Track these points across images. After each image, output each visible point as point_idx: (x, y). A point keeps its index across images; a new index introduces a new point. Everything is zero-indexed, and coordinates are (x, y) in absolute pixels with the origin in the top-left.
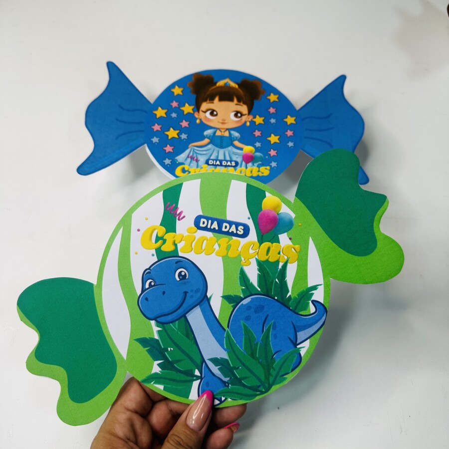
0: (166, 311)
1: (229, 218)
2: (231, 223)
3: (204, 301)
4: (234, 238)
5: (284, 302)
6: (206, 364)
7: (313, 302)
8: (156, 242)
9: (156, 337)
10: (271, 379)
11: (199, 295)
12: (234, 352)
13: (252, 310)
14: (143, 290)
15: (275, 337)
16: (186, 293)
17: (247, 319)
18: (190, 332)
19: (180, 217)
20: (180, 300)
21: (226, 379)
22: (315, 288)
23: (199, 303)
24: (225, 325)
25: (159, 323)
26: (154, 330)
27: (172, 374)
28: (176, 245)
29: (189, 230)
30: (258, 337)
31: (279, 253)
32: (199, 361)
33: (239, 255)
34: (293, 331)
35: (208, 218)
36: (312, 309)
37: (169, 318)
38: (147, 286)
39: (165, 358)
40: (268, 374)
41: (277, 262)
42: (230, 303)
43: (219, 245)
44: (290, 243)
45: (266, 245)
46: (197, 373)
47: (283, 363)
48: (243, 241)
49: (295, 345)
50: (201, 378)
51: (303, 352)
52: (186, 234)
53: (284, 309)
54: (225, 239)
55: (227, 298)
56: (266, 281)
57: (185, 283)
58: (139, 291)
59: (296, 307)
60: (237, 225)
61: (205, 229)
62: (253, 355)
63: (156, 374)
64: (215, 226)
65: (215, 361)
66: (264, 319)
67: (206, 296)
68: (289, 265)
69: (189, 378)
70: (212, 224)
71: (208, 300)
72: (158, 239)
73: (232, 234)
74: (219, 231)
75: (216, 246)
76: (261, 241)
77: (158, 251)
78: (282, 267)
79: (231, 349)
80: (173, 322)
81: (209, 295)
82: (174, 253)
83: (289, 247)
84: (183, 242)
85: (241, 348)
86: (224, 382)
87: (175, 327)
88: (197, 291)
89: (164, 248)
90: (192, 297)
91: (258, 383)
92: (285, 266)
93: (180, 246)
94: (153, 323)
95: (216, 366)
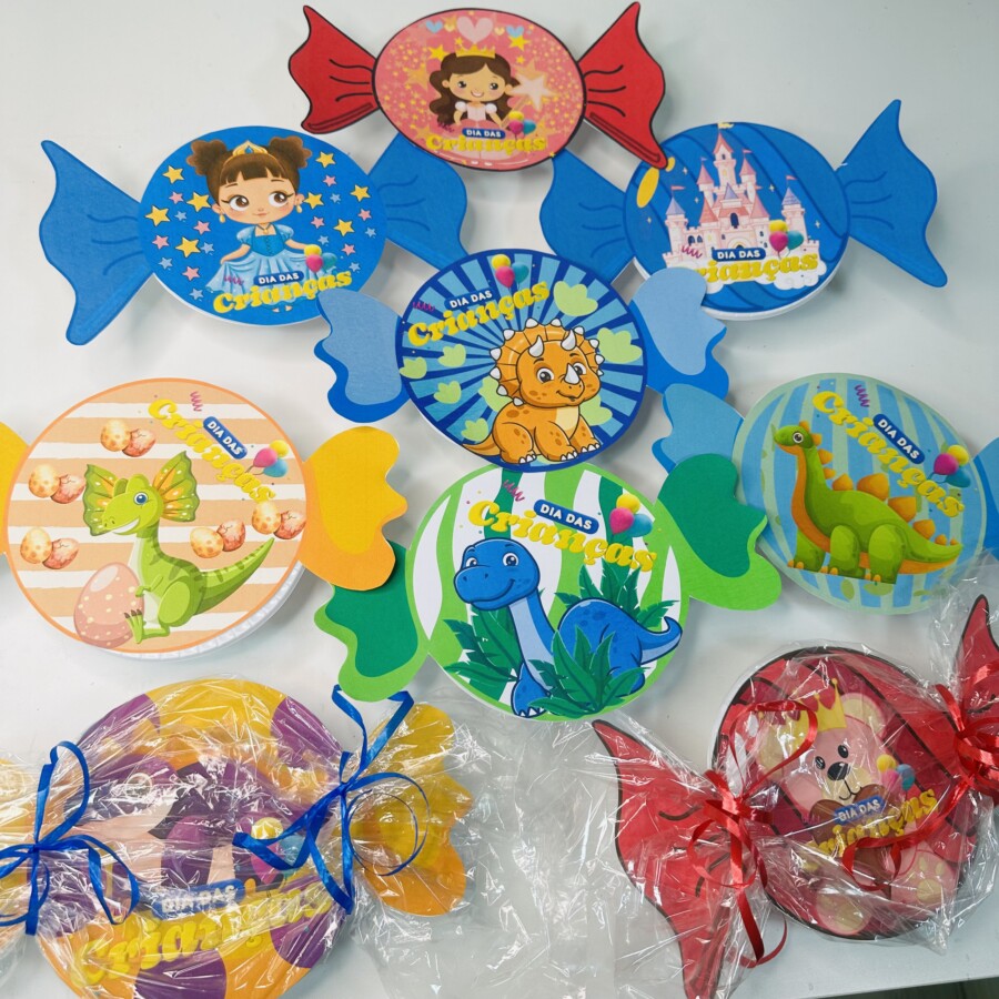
0: (486, 596)
1: (575, 509)
2: (577, 516)
3: (533, 594)
4: (579, 532)
5: (631, 614)
6: (526, 666)
7: (666, 618)
8: (486, 519)
9: (470, 622)
10: (605, 698)
11: (528, 586)
12: (562, 658)
13: (590, 615)
14: (462, 569)
15: (615, 650)
16: (512, 581)
17: (583, 624)
18: (511, 626)
19: (519, 497)
20: (504, 587)
21: (548, 688)
22: (670, 603)
23: (527, 595)
24: (555, 626)
25: (475, 608)
26: (468, 615)
27: (482, 667)
28: (509, 527)
29: (526, 514)
30: (594, 647)
31: (631, 558)
32: (518, 662)
33: (583, 552)
34: (638, 648)
35: (551, 505)
36: (664, 626)
37: (489, 605)
38: (468, 564)
39: (477, 648)
40: (601, 692)
41: (628, 567)
42: (565, 602)
43: (560, 537)
44: (645, 549)
45: (616, 546)
46: (513, 673)
47: (622, 682)
48: (589, 537)
49: (639, 664)
50: (517, 680)
51: (647, 674)
52: (522, 517)
53: (629, 620)
54: (567, 531)
55: (562, 596)
56: (611, 587)
57: (512, 570)
58: (457, 568)
59: (644, 622)
60: (585, 518)
61: (547, 516)
62: (585, 666)
63: (463, 663)
64: (558, 514)
65: (537, 664)
66: (603, 627)
67: (536, 588)
68: (641, 573)
69: (504, 677)
70: (555, 512)
71: (539, 594)
72: (488, 516)
73: (577, 527)
74: (562, 521)
75: (556, 537)
76: (611, 540)
77: (487, 528)
78: (633, 573)
79: (559, 654)
80: (493, 610)
81: (540, 588)
82: (506, 536)
83: (643, 553)
84: (518, 526)
85: (572, 656)
86: (545, 691)
87: (494, 616)
88: (528, 581)
89: (495, 527)
90: (519, 587)
91: (587, 700)
92: (636, 574)
93: (513, 529)
94: (469, 606)
95: (538, 669)
